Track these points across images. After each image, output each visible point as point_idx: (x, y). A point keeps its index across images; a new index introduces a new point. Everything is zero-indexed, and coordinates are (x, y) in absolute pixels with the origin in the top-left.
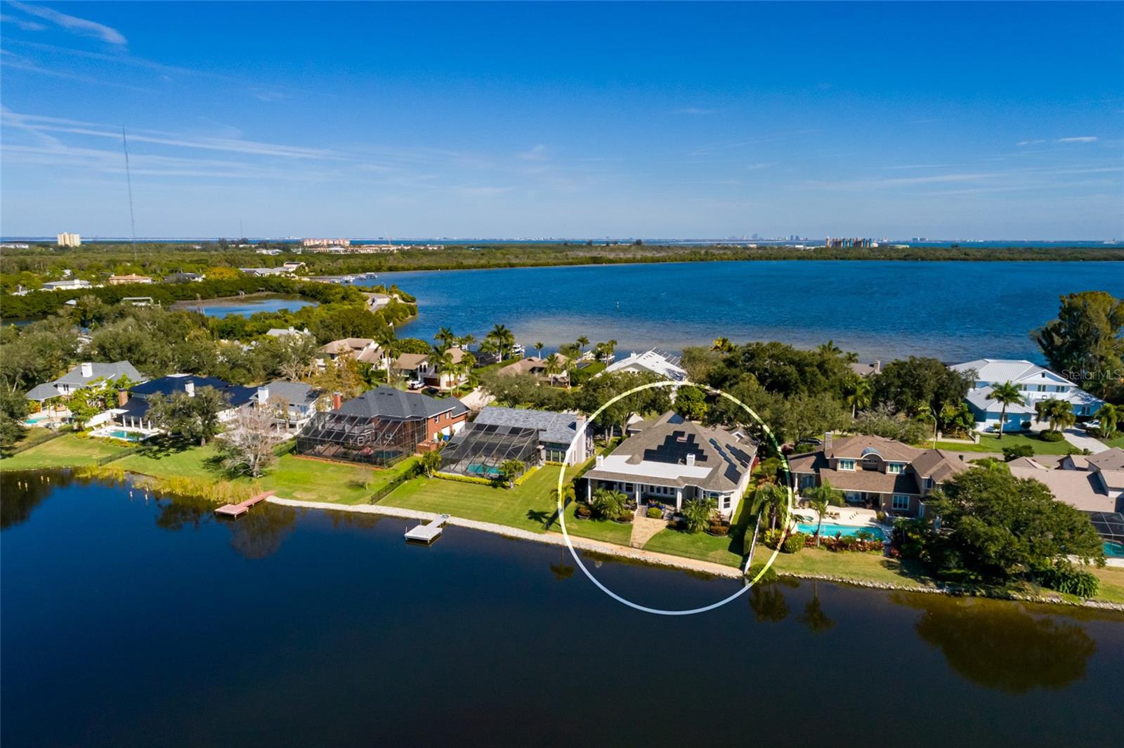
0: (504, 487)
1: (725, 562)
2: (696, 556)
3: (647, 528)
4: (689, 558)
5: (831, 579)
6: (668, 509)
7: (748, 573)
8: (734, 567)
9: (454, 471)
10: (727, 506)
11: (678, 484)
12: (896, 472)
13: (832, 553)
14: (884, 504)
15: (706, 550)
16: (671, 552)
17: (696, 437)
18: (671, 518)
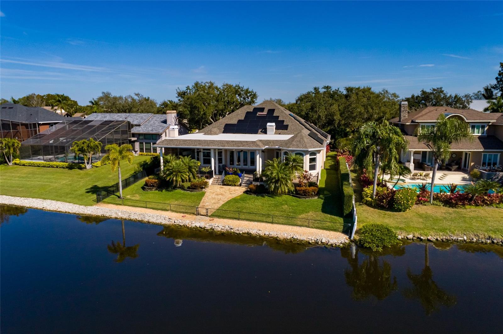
0: (81, 168)
1: (320, 225)
2: (281, 220)
3: (222, 194)
4: (272, 223)
5: (475, 240)
6: (247, 177)
7: (357, 238)
8: (335, 230)
9: (39, 159)
10: (313, 167)
11: (258, 146)
12: (477, 133)
13: (451, 210)
14: (472, 164)
15: (294, 213)
16: (248, 217)
17: (276, 111)
18: (249, 183)
